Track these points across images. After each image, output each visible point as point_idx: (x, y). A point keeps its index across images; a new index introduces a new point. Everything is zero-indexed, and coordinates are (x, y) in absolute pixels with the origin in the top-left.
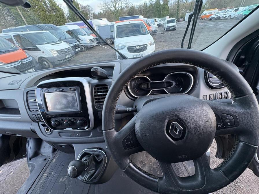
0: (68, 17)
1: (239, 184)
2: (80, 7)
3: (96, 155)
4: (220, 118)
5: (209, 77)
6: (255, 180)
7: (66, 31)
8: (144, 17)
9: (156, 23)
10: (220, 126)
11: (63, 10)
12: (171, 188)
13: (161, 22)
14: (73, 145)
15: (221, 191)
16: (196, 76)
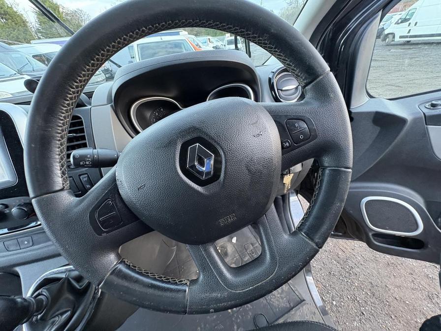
0: (38, 31)
1: (354, 270)
2: (63, 12)
3: (72, 278)
4: (285, 129)
5: (278, 90)
6: (373, 258)
7: (34, 56)
8: (189, 34)
9: (210, 44)
10: (287, 144)
11: (24, 16)
12: (214, 295)
13: (218, 43)
14: (18, 269)
15: (333, 288)
16: (256, 89)
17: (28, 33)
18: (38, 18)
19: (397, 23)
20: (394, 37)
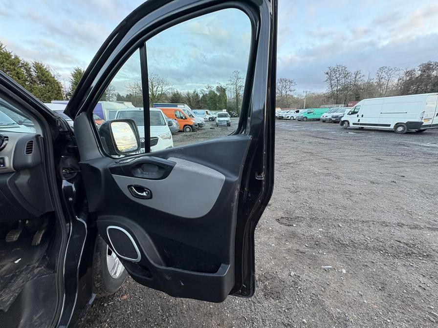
0: (69, 94)
9: (207, 115)
11: (62, 83)
17: (60, 95)
18: (72, 85)
19: (349, 114)
20: (349, 124)
